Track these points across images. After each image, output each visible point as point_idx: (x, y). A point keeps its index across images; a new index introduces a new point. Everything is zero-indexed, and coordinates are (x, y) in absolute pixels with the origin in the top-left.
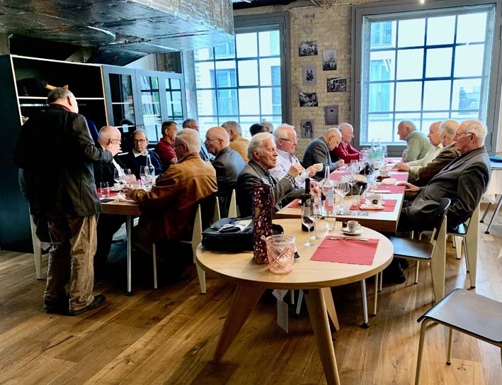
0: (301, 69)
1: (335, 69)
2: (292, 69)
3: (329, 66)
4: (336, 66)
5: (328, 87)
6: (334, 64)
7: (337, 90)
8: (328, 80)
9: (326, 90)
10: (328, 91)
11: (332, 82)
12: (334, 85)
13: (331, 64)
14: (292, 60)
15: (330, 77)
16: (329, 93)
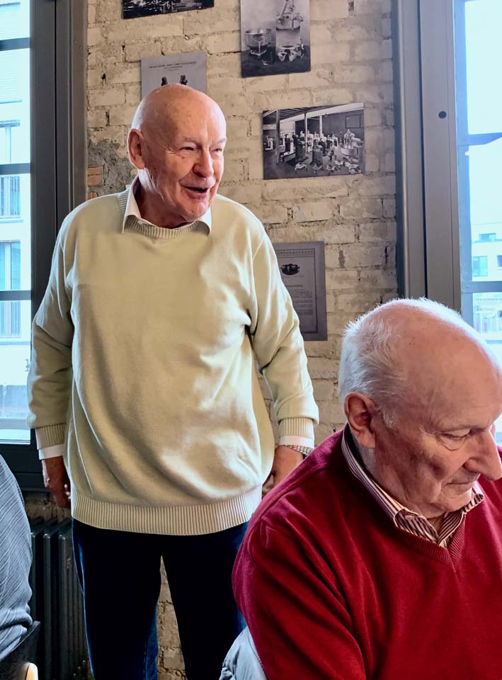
0: (131, 75)
1: (302, 64)
2: (92, 78)
3: (270, 52)
4: (306, 51)
5: (267, 155)
6: (296, 42)
7: (317, 167)
8: (267, 120)
9: (257, 169)
10: (268, 175)
11: (288, 127)
12: (298, 142)
13: (281, 42)
14: (93, 35)
15: (276, 105)
16: (272, 184)
